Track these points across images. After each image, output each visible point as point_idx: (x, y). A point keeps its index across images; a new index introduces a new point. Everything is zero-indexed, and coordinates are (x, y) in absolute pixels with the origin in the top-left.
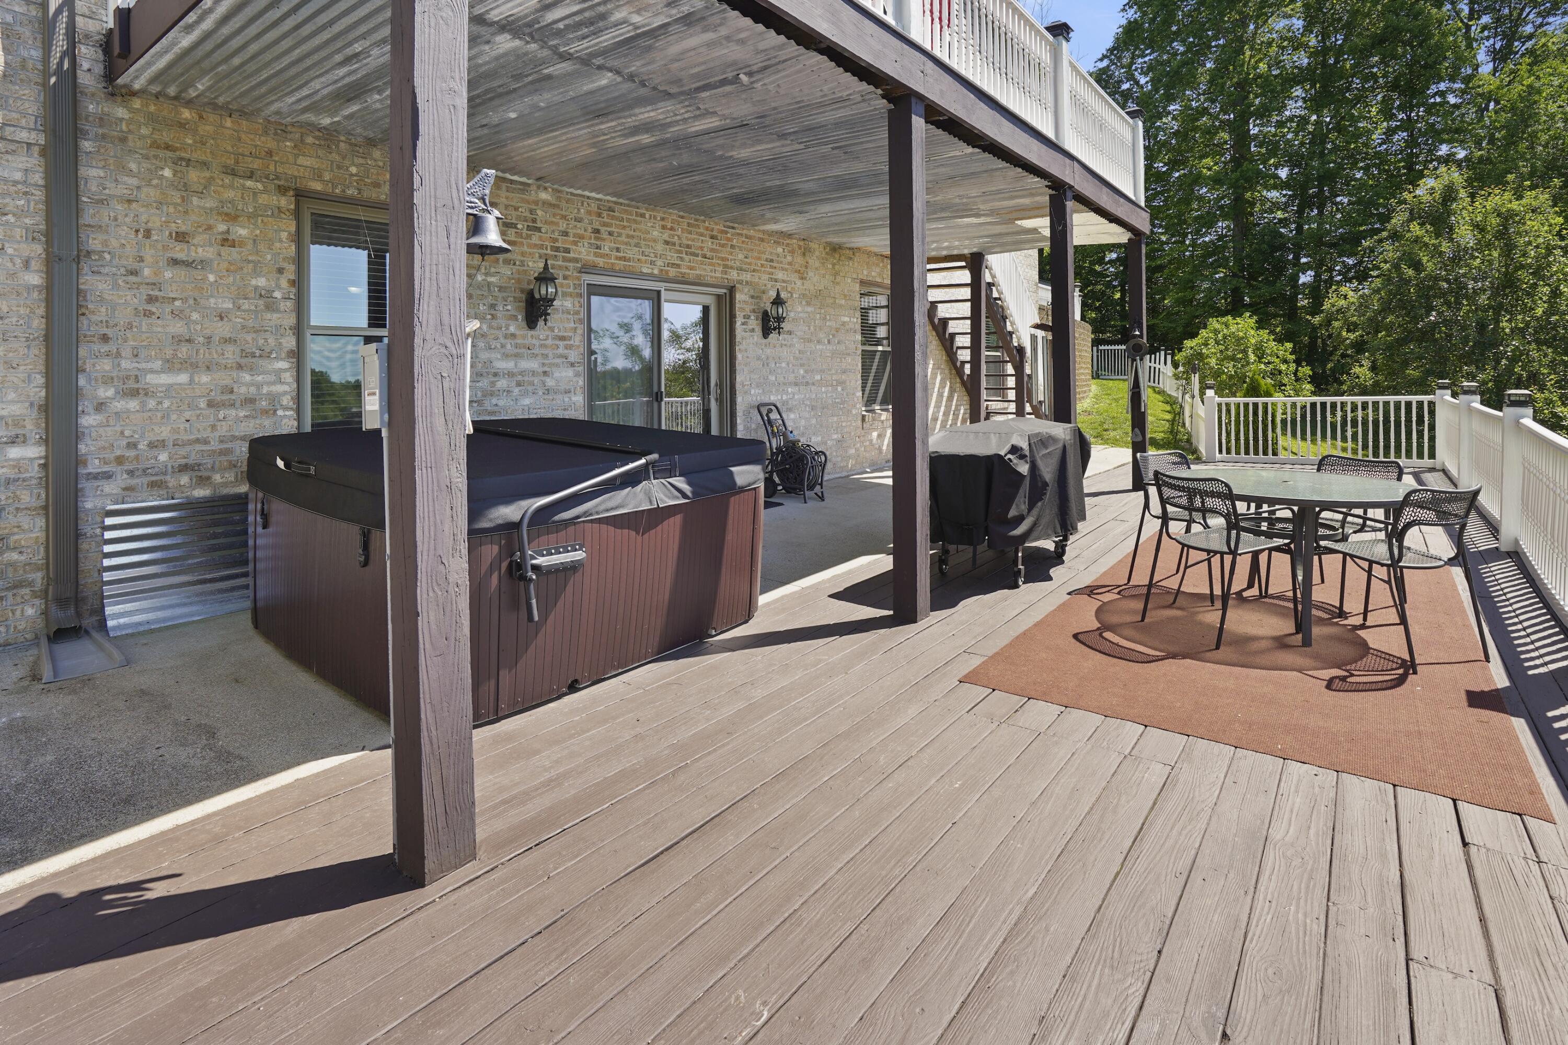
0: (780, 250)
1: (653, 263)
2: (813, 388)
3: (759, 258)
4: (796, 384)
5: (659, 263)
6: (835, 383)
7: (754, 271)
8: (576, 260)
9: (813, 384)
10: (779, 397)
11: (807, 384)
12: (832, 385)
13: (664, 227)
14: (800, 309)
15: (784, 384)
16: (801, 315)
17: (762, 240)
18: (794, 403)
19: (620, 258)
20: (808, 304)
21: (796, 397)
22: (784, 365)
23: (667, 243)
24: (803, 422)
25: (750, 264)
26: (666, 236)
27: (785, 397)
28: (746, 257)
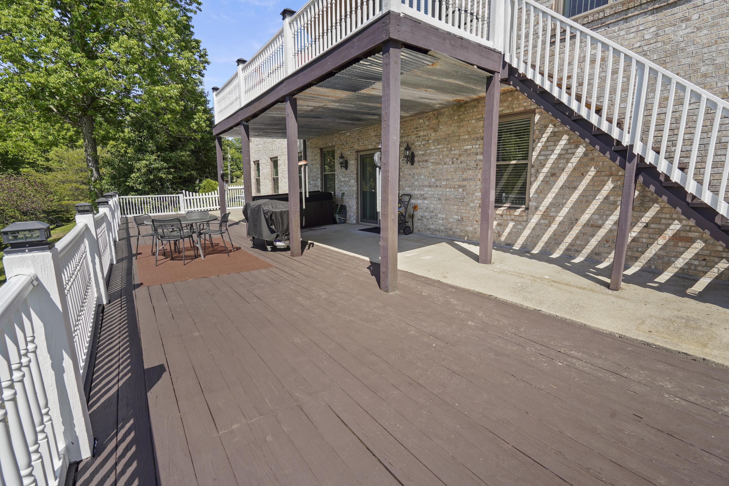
0: (421, 121)
1: (372, 144)
2: (440, 189)
3: (411, 129)
4: (430, 186)
5: (374, 144)
6: (456, 187)
7: (408, 136)
8: (354, 149)
9: (441, 187)
10: (419, 192)
11: (437, 186)
12: (454, 188)
13: (374, 131)
14: (433, 148)
15: (423, 186)
16: (434, 151)
17: (412, 120)
18: (428, 196)
19: (364, 146)
20: (438, 144)
21: (429, 193)
22: (422, 177)
23: (375, 136)
24: (432, 206)
25: (406, 133)
26: (375, 134)
27: (422, 192)
28: (404, 131)
